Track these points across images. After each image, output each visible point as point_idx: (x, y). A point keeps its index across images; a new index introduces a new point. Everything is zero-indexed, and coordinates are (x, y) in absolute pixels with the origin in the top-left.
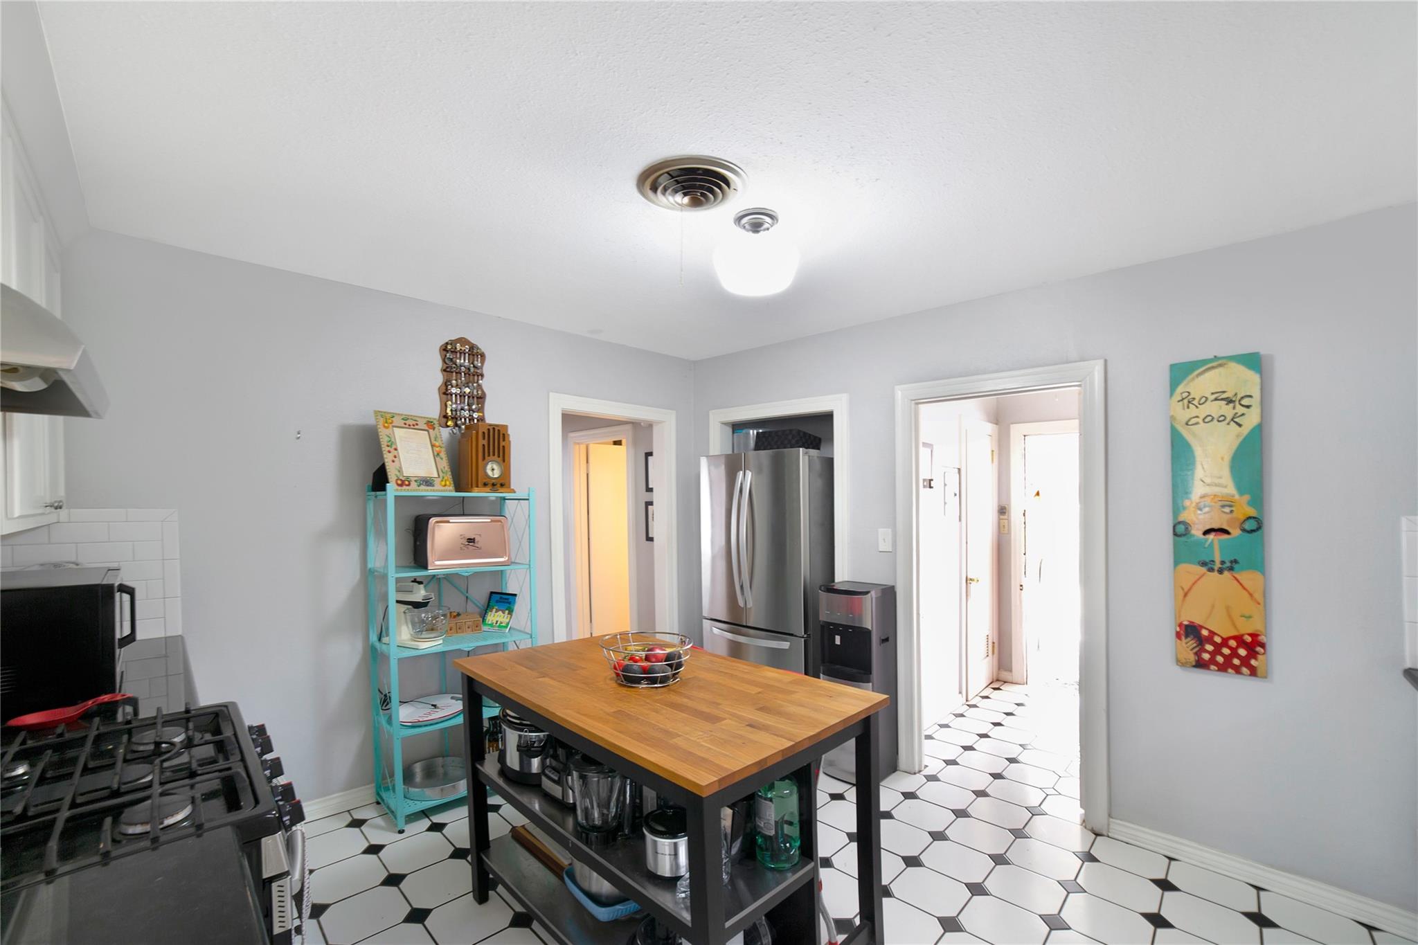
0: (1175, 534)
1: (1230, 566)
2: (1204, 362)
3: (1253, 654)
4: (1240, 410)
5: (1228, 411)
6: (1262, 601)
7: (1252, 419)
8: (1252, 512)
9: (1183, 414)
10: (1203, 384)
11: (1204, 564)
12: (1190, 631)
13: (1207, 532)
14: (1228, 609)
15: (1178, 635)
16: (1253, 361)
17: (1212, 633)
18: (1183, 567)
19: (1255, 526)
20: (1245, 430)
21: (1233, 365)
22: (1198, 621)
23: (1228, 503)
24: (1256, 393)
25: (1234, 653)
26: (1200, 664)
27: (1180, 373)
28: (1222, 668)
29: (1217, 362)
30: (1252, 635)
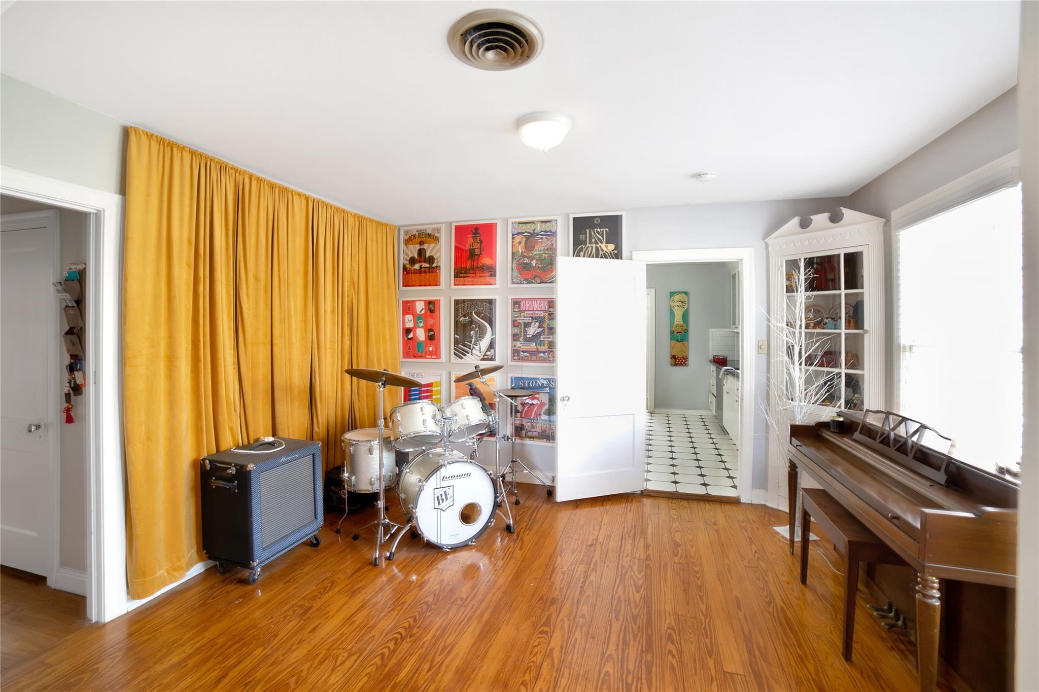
0: (671, 333)
1: (682, 340)
2: (677, 292)
3: (686, 361)
4: (684, 304)
5: (681, 304)
6: (687, 348)
7: (686, 307)
8: (686, 328)
9: (671, 303)
10: (677, 298)
11: (676, 340)
12: (673, 357)
13: (677, 333)
14: (681, 351)
15: (671, 358)
16: (686, 293)
17: (678, 357)
18: (672, 341)
19: (686, 331)
20: (685, 309)
21: (683, 294)
22: (675, 354)
23: (682, 326)
24: (687, 301)
25: (682, 361)
26: (676, 365)
27: (672, 294)
28: (680, 365)
29: (680, 293)
30: (686, 356)
